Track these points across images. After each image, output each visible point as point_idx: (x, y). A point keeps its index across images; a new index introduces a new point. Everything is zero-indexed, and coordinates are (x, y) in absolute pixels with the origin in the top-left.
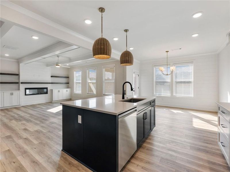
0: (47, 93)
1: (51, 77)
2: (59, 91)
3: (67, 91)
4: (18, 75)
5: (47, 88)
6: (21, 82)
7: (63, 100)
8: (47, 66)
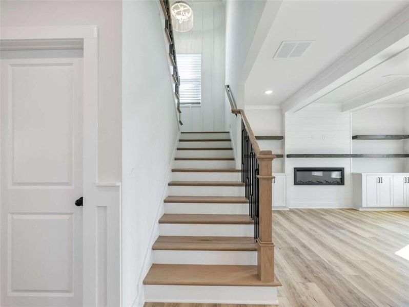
0: (341, 182)
1: (355, 137)
2: (380, 181)
3: (406, 180)
4: (281, 138)
5: (341, 170)
6: (287, 153)
7: (393, 207)
8: (342, 111)
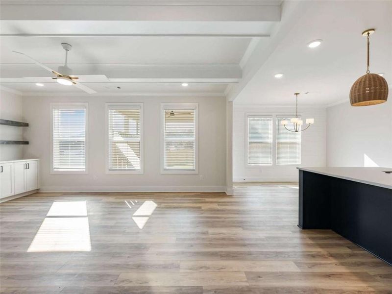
3: (27, 167)
